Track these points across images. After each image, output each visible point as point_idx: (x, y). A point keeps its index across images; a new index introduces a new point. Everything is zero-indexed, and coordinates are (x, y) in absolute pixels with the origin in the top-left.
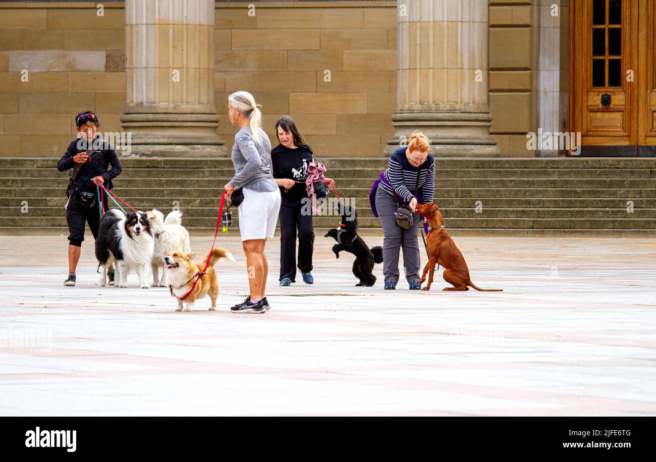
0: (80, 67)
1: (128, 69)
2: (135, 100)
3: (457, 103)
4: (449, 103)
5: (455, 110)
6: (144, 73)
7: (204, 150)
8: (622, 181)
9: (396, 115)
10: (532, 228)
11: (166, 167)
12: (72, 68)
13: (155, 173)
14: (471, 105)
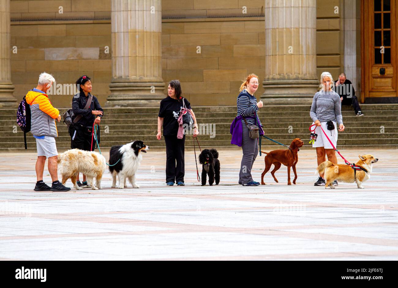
0: (85, 57)
1: (113, 58)
2: (117, 75)
3: (299, 74)
4: (296, 74)
5: (299, 78)
6: (123, 60)
7: (157, 103)
8: (395, 117)
9: (265, 81)
10: (345, 144)
11: (136, 112)
12: (80, 57)
13: (130, 116)
14: (308, 75)
